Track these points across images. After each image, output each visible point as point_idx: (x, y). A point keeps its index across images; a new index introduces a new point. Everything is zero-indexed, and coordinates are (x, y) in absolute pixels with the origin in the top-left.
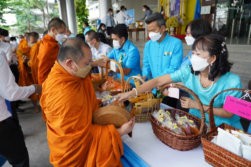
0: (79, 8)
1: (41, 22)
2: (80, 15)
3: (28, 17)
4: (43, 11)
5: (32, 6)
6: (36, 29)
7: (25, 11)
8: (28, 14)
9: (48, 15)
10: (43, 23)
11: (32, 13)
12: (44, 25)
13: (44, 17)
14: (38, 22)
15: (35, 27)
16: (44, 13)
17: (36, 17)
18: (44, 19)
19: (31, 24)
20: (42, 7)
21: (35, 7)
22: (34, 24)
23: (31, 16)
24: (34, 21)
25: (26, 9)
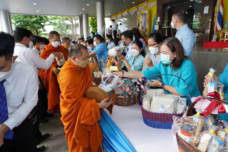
0: (93, 22)
1: (70, 30)
2: (94, 26)
3: (62, 26)
4: (72, 22)
5: (64, 19)
6: (66, 35)
7: (60, 22)
8: (62, 24)
9: (75, 25)
10: (72, 31)
11: (64, 24)
12: (72, 33)
13: (73, 27)
14: (68, 31)
15: (65, 34)
16: (73, 24)
17: (68, 26)
18: (73, 28)
19: (63, 31)
20: (72, 19)
21: (67, 19)
22: (66, 31)
23: (64, 26)
24: (65, 30)
25: (61, 21)
